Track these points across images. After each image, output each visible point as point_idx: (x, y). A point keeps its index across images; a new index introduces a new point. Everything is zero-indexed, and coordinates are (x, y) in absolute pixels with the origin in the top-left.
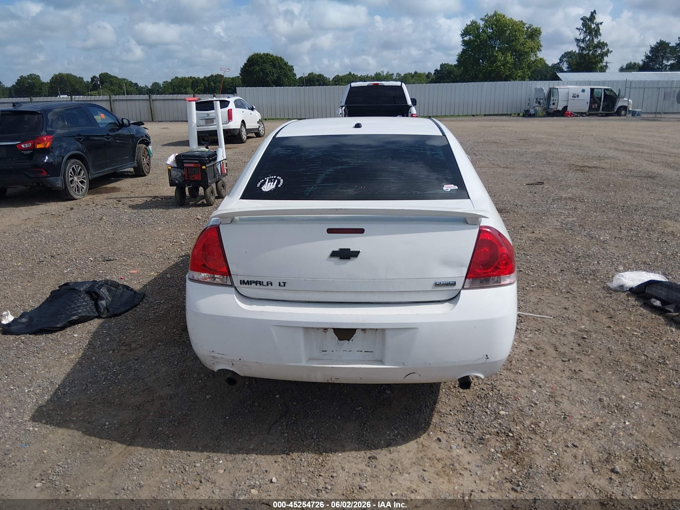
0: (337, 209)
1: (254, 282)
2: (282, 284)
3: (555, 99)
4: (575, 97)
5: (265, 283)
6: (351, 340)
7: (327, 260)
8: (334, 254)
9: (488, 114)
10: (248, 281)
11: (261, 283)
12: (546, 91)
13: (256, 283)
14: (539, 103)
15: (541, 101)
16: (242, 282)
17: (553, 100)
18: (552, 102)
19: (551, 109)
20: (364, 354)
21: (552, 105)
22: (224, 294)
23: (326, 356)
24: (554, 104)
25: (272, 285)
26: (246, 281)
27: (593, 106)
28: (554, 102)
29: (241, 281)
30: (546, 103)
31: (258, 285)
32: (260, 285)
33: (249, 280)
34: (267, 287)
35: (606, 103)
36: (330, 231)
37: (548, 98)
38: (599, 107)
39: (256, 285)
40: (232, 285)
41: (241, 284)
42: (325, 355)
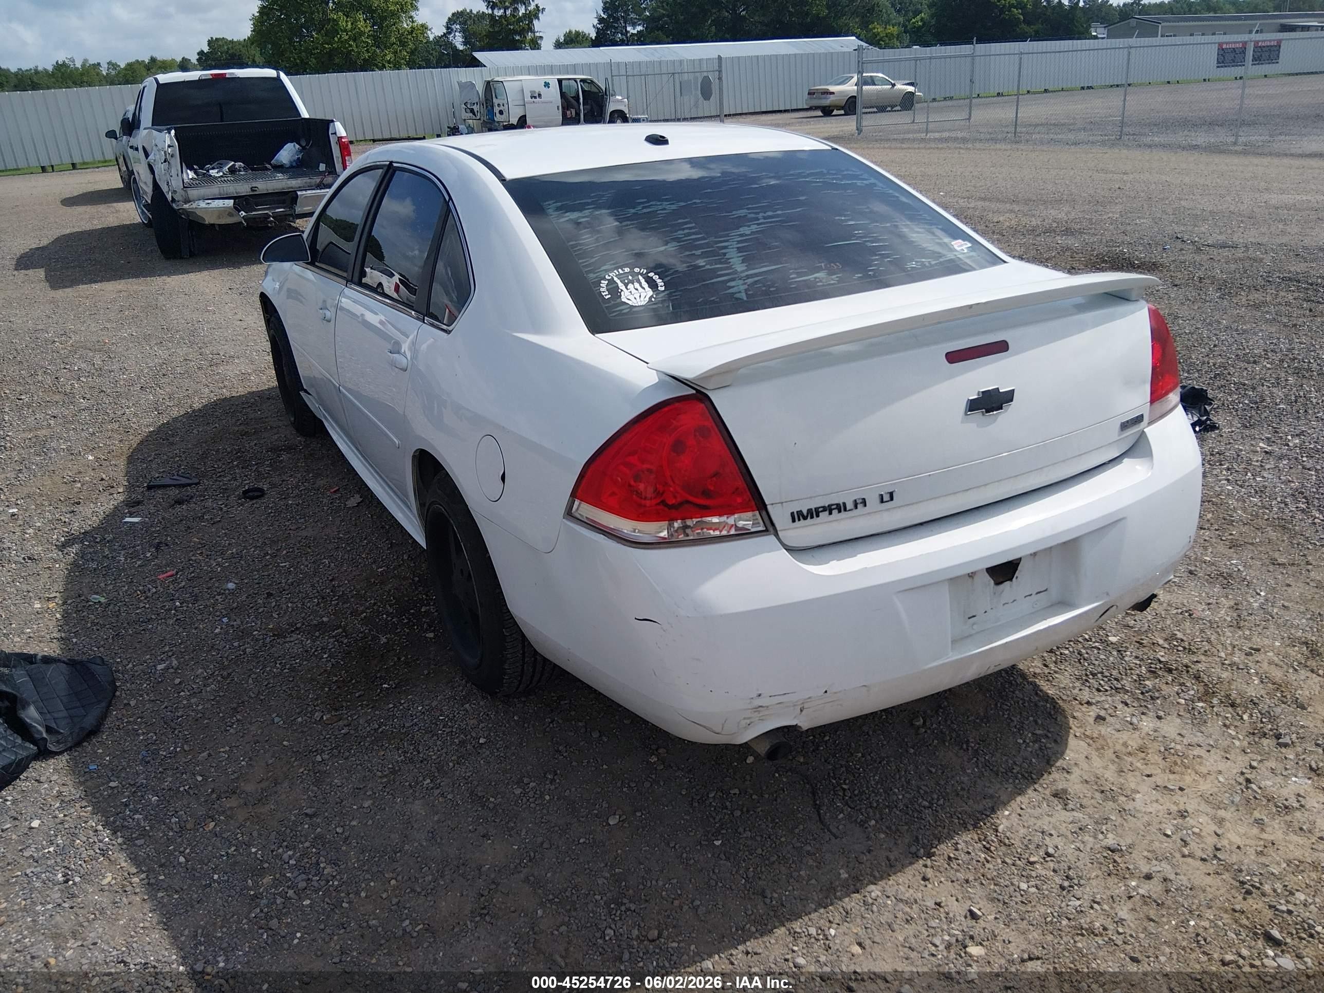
0: (971, 307)
1: (824, 509)
2: (886, 498)
3: (501, 102)
4: (535, 97)
5: (850, 506)
6: (1014, 579)
7: (962, 422)
8: (973, 406)
9: (380, 137)
10: (810, 511)
11: (841, 508)
12: (480, 88)
13: (829, 509)
14: (472, 111)
15: (476, 108)
16: (798, 516)
17: (499, 105)
18: (497, 110)
19: (498, 122)
20: (1034, 597)
21: (498, 115)
22: (757, 554)
23: (975, 627)
24: (501, 112)
25: (865, 505)
26: (805, 513)
27: (568, 112)
28: (502, 108)
29: (792, 514)
30: (484, 110)
31: (835, 512)
32: (840, 511)
33: (813, 506)
34: (855, 512)
35: (588, 107)
36: (954, 357)
37: (486, 100)
38: (578, 114)
39: (830, 513)
40: (770, 528)
41: (794, 521)
42: (974, 624)
